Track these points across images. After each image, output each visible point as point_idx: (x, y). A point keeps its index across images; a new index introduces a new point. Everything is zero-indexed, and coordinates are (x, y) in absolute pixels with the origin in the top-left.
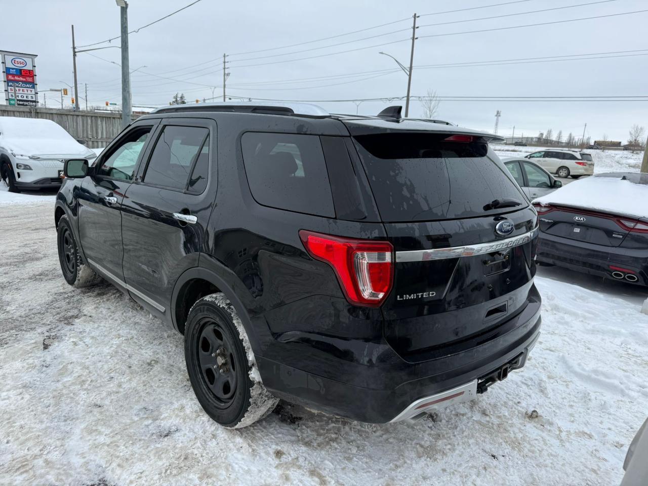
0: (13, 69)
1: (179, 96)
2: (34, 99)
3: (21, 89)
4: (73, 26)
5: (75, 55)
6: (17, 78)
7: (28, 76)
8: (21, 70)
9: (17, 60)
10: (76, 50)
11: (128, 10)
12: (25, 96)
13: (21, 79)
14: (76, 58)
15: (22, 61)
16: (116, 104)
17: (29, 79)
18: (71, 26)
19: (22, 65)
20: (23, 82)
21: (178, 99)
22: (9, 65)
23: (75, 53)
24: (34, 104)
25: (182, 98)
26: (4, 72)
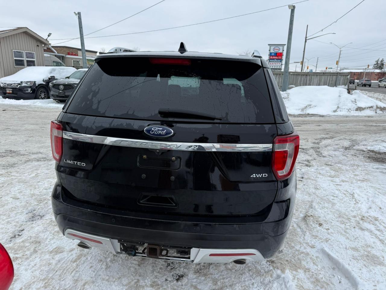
0: (273, 53)
1: (380, 60)
2: (280, 68)
3: (275, 63)
4: (308, 25)
5: (306, 42)
6: (274, 57)
7: (279, 56)
8: (277, 53)
9: (276, 48)
10: (307, 39)
11: (295, 10)
12: (276, 66)
13: (276, 58)
14: (306, 43)
15: (278, 48)
16: (332, 68)
17: (280, 57)
18: (307, 26)
19: (278, 51)
20: (277, 59)
21: (379, 62)
22: (272, 51)
23: (306, 40)
24: (280, 70)
25: (382, 61)
26: (269, 55)
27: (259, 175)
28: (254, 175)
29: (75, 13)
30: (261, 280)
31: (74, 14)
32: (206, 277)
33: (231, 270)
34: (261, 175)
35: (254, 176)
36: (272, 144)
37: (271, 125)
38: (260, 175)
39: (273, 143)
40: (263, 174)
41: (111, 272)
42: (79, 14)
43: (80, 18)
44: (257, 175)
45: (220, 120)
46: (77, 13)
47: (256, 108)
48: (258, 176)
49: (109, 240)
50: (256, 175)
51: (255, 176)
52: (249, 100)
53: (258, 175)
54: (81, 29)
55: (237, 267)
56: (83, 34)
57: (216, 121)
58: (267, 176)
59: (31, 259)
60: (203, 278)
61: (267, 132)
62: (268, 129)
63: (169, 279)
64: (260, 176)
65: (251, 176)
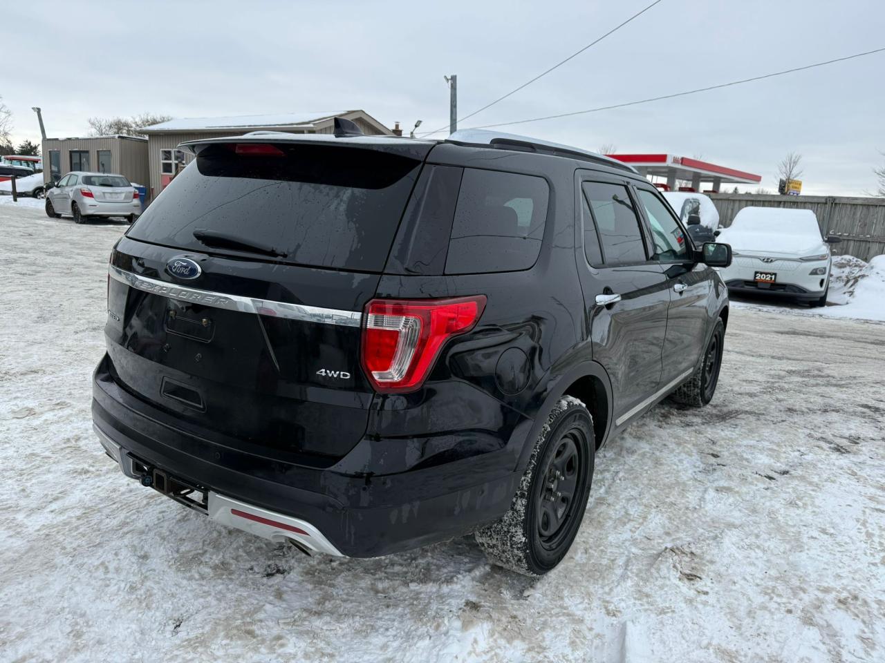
27: (333, 372)
28: (324, 370)
29: (445, 77)
30: (412, 628)
31: (444, 80)
32: (315, 587)
33: (377, 592)
34: (338, 373)
35: (322, 372)
36: (360, 313)
37: (369, 275)
38: (335, 373)
39: (364, 311)
40: (342, 373)
41: (180, 527)
42: (454, 79)
43: (454, 88)
44: (328, 371)
45: (285, 256)
46: (449, 77)
47: (356, 240)
48: (330, 375)
49: (118, 447)
50: (326, 372)
51: (324, 374)
52: (352, 225)
53: (331, 372)
54: (454, 109)
55: (396, 593)
56: (456, 120)
57: (279, 259)
58: (348, 377)
59: (103, 478)
60: (310, 587)
61: (354, 287)
62: (359, 283)
63: (256, 569)
64: (335, 376)
65: (318, 373)
